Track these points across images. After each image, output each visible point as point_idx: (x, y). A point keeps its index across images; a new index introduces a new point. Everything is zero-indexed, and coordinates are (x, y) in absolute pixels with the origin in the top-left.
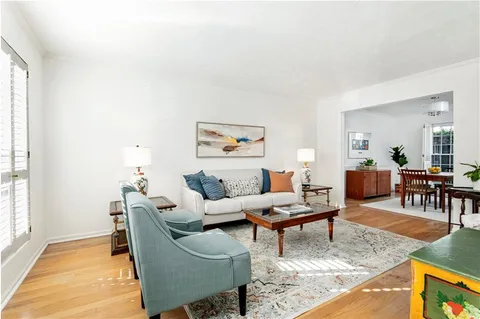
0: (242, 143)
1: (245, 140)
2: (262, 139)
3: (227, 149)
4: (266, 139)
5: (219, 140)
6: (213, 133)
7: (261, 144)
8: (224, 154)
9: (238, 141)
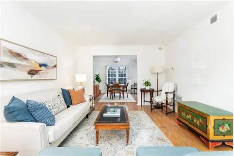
0: (43, 68)
1: (45, 65)
2: (55, 66)
3: (32, 72)
4: (57, 66)
5: (24, 63)
6: (18, 55)
7: (54, 69)
8: (29, 77)
9: (41, 65)
